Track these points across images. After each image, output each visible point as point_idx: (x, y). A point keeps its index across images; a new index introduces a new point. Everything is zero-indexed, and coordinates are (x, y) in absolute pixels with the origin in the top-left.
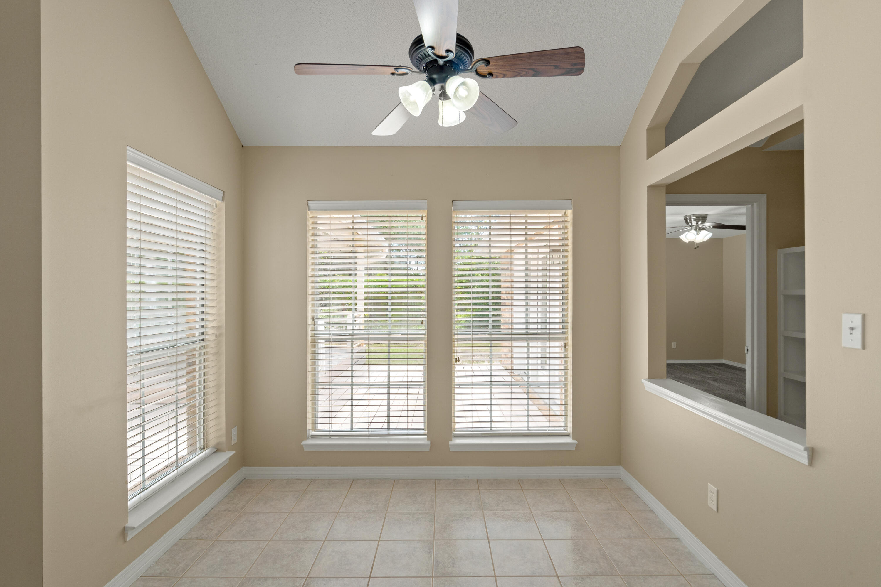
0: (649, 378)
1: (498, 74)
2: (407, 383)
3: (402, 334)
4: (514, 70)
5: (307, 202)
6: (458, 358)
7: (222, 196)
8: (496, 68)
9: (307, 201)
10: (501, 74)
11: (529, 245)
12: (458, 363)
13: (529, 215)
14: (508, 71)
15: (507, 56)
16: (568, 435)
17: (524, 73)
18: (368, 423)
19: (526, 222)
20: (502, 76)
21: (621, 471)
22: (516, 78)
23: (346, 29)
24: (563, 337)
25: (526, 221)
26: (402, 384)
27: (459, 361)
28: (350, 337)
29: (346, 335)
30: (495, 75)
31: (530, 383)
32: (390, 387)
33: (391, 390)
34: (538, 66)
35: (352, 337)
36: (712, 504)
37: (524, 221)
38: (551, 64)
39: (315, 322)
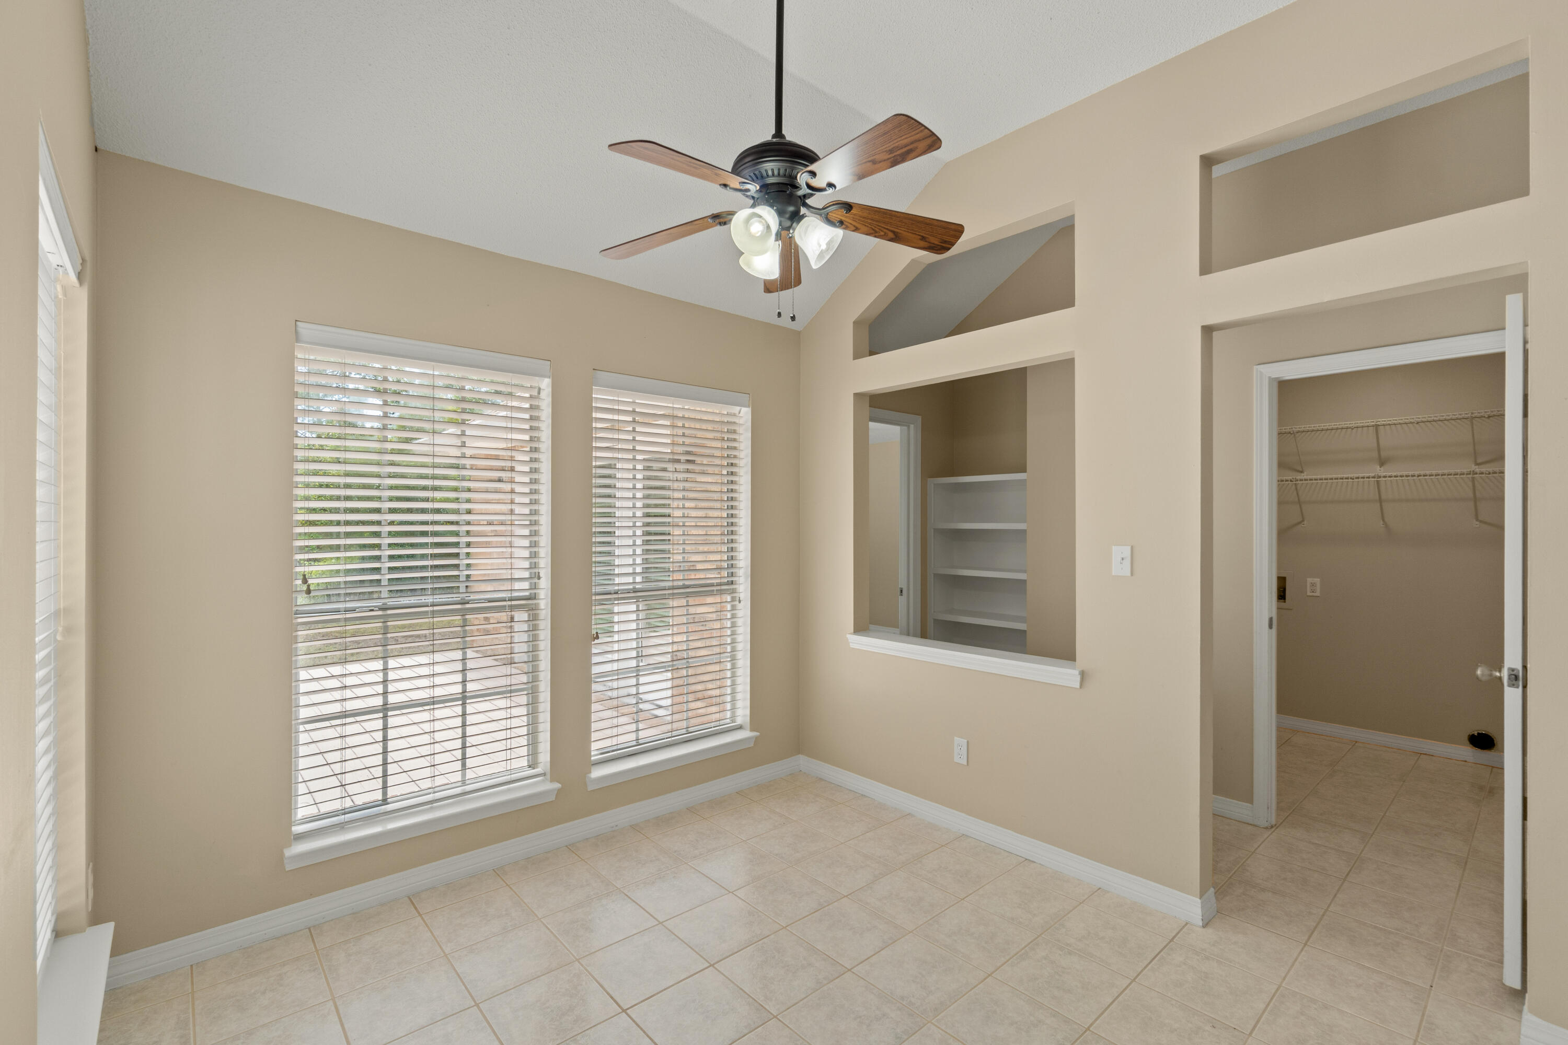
0: (854, 632)
1: (849, 225)
2: (509, 689)
3: (490, 601)
4: (872, 227)
5: (294, 323)
6: (597, 633)
7: (80, 271)
8: (854, 218)
9: (296, 321)
10: (854, 226)
11: (638, 448)
12: (596, 641)
13: (637, 401)
14: (865, 225)
15: (878, 209)
16: (740, 727)
17: (882, 233)
18: (430, 779)
19: (634, 411)
20: (854, 228)
21: (803, 762)
22: (868, 237)
23: (509, 28)
24: (730, 589)
25: (633, 409)
26: (496, 691)
27: (597, 638)
28: (380, 613)
29: (372, 610)
30: (845, 225)
31: (690, 661)
32: (468, 701)
33: (468, 707)
34: (905, 231)
35: (385, 613)
36: (960, 757)
37: (631, 409)
38: (920, 234)
39: (309, 586)
